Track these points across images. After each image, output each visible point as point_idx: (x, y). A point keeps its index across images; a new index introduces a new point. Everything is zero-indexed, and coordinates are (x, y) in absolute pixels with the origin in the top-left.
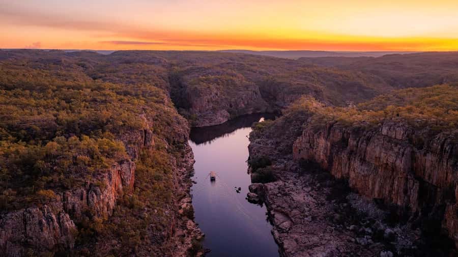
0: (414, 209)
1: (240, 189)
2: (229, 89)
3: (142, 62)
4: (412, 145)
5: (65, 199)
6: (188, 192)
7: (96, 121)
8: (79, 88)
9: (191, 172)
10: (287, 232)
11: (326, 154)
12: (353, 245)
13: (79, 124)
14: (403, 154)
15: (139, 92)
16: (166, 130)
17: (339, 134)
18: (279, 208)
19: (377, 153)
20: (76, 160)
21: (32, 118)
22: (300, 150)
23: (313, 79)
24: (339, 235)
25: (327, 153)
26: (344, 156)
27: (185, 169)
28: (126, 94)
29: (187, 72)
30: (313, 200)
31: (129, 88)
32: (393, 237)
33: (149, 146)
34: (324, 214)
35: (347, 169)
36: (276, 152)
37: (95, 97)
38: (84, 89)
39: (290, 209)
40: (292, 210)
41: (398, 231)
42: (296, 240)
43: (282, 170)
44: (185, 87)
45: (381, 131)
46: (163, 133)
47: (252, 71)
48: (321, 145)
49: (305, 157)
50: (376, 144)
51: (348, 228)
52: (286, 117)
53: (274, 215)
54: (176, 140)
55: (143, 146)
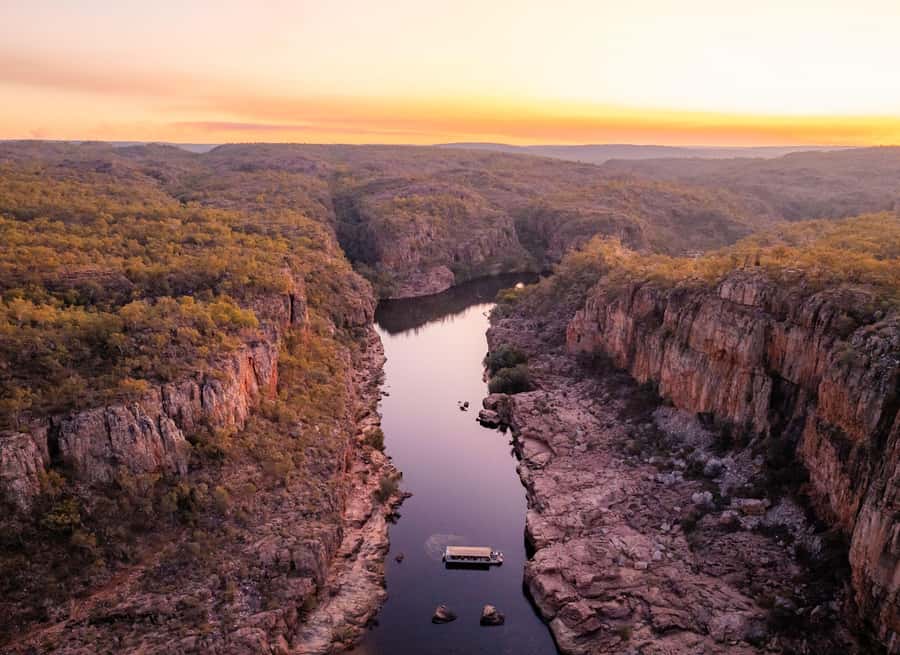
0: (760, 428)
1: (466, 405)
2: (455, 223)
3: (278, 168)
4: (768, 316)
5: (164, 397)
6: (374, 408)
7: (201, 275)
8: (157, 217)
9: (378, 378)
10: (543, 468)
11: (624, 341)
12: (650, 485)
13: (169, 280)
14: (752, 329)
15: (276, 228)
16: (331, 301)
17: (650, 302)
18: (533, 432)
19: (710, 331)
20: (175, 335)
21: (82, 269)
22: (579, 336)
23: (624, 203)
24: (629, 471)
25: (626, 339)
26: (654, 342)
27: (368, 372)
28: (250, 230)
29: (370, 189)
30: (594, 420)
31: (255, 219)
32: (718, 472)
33: (299, 325)
34: (610, 441)
35: (658, 365)
36: (538, 342)
37: (193, 235)
38: (170, 220)
39: (551, 434)
40: (555, 435)
41: (727, 462)
42: (557, 479)
43: (546, 373)
44: (368, 219)
45: (720, 293)
46: (324, 304)
47: (502, 187)
48: (617, 324)
49: (589, 349)
50: (708, 316)
51: (646, 460)
52: (561, 277)
53: (523, 442)
54: (350, 318)
55: (288, 324)
